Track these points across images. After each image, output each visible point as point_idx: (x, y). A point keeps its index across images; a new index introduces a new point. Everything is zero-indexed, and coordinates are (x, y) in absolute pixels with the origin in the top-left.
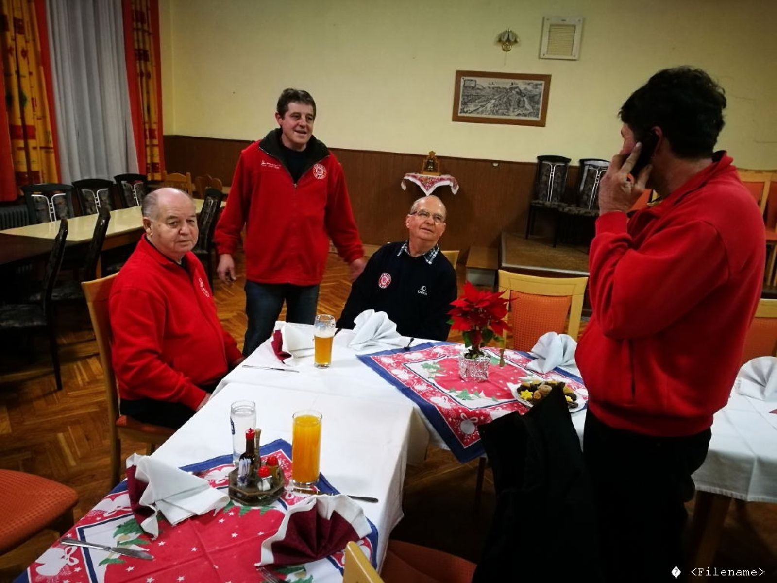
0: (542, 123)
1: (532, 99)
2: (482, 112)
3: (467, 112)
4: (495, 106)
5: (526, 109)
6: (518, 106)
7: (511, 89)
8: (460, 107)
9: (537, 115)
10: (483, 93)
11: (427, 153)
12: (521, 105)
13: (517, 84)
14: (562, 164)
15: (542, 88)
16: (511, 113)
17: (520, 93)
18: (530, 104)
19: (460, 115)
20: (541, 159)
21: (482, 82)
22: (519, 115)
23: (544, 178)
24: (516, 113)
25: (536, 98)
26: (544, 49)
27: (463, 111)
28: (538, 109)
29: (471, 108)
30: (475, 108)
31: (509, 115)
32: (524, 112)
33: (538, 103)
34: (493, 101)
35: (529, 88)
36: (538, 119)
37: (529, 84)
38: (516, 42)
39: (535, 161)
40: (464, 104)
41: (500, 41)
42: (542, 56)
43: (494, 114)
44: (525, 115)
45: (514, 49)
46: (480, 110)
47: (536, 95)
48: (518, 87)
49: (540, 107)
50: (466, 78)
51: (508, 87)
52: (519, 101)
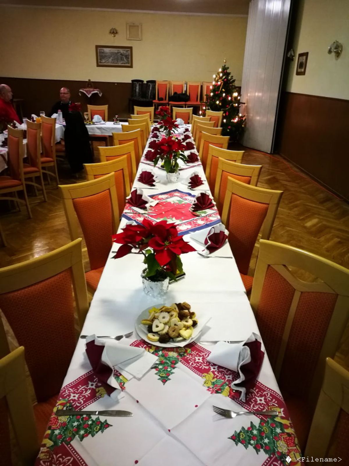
0: (131, 67)
1: (127, 57)
2: (108, 63)
3: (101, 63)
4: (112, 60)
5: (125, 61)
6: (121, 59)
7: (118, 53)
8: (99, 61)
9: (129, 64)
10: (107, 55)
11: (87, 80)
12: (122, 59)
13: (120, 51)
14: (141, 83)
15: (129, 52)
16: (119, 63)
17: (121, 54)
18: (126, 59)
19: (99, 64)
20: (133, 81)
21: (107, 50)
22: (122, 63)
23: (135, 89)
24: (121, 62)
25: (128, 57)
26: (128, 36)
27: (100, 63)
28: (129, 61)
29: (104, 61)
30: (105, 61)
31: (118, 64)
32: (124, 62)
33: (128, 58)
34: (111, 58)
35: (125, 52)
36: (129, 65)
37: (124, 50)
38: (117, 33)
39: (131, 82)
40: (100, 59)
41: (110, 33)
42: (128, 39)
43: (112, 63)
44: (124, 63)
45: (117, 35)
46: (107, 62)
47: (127, 55)
48: (120, 52)
49: (130, 60)
50: (100, 48)
51: (116, 52)
52: (121, 58)
